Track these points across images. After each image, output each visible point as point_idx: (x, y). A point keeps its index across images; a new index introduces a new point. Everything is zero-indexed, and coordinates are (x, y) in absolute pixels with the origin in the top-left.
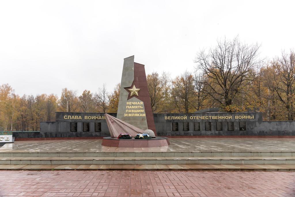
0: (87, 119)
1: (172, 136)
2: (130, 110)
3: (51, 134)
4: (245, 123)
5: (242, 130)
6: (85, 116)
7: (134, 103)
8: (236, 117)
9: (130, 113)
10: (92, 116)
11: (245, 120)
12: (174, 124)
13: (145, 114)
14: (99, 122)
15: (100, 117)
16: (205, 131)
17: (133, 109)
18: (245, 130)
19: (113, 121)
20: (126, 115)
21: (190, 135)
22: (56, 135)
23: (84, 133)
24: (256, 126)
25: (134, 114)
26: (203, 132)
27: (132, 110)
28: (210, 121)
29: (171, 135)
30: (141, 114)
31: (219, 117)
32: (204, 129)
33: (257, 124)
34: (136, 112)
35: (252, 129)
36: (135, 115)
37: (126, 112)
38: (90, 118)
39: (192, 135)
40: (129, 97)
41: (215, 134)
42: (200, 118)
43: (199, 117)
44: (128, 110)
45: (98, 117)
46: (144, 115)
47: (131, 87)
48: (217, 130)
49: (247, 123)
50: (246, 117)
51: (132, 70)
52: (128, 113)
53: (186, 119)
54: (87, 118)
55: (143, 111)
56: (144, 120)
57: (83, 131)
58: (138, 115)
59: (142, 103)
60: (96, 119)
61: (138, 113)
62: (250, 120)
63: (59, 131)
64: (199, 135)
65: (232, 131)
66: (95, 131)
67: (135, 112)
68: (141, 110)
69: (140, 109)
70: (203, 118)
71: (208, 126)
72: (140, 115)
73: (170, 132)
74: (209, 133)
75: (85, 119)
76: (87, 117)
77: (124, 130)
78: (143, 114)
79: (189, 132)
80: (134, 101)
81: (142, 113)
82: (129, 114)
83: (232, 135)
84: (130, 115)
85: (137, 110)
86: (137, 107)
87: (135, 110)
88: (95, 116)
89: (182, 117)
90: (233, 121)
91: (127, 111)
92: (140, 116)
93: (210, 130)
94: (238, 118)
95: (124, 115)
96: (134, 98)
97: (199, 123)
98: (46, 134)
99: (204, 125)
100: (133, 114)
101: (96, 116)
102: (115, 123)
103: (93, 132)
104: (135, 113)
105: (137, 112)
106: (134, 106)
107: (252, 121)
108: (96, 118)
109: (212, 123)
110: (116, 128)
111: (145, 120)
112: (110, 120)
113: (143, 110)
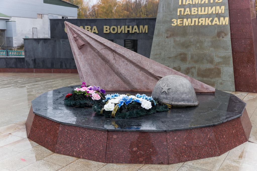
0: (108, 32)
2: (188, 9)
3: (43, 61)
6: (105, 27)
9: (188, 17)
10: (119, 27)
13: (227, 19)
14: (133, 38)
15: (136, 27)
17: (195, 6)
19: (82, 43)
20: (176, 22)
22: (52, 64)
25: (197, 20)
27: (193, 9)
30: (216, 19)
34: (203, 13)
36: (199, 22)
37: (178, 14)
38: (114, 29)
44: (183, 10)
45: (131, 27)
46: (226, 21)
52: (182, 17)
54: (107, 29)
55: (223, 9)
56: (223, 34)
58: (208, 22)
60: (126, 32)
61: (208, 16)
63: (57, 56)
67: (200, 13)
68: (218, 7)
69: (214, 4)
72: (212, 21)
75: (105, 32)
76: (108, 27)
77: (114, 71)
78: (222, 19)
81: (219, 16)
82: (185, 20)
84: (186, 22)
85: (207, 8)
87: (200, 9)
88: (125, 25)
91: (180, 11)
92: (213, 24)
95: (172, 22)
100: (193, 20)
101: (126, 27)
102: (89, 49)
104: (199, 17)
105: (206, 13)
108: (127, 29)
110: (90, 65)
111: (226, 35)
112: (76, 40)
113: (223, 7)
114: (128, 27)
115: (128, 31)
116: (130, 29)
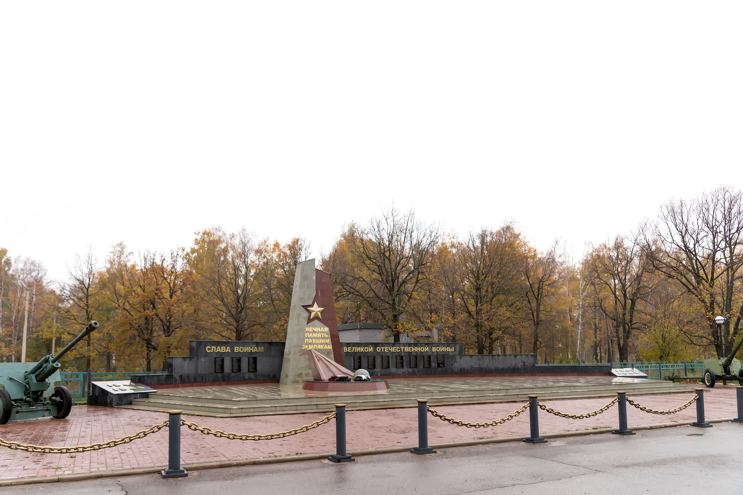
0: (238, 351)
2: (310, 340)
3: (188, 377)
4: (444, 358)
5: (440, 367)
6: (235, 347)
7: (317, 329)
8: (433, 349)
9: (311, 344)
10: (245, 347)
11: (444, 353)
12: (356, 358)
13: (331, 346)
14: (254, 356)
15: (256, 348)
16: (395, 369)
17: (314, 338)
18: (444, 367)
19: (319, 358)
20: (305, 347)
21: (377, 375)
22: (195, 379)
23: (233, 375)
24: (456, 361)
25: (316, 346)
26: (393, 370)
27: (313, 340)
28: (403, 354)
30: (326, 346)
31: (413, 349)
32: (395, 365)
33: (458, 358)
34: (319, 342)
35: (452, 365)
37: (306, 342)
38: (242, 350)
39: (379, 374)
40: (310, 321)
41: (409, 372)
43: (388, 349)
44: (308, 340)
45: (253, 348)
47: (312, 306)
48: (410, 368)
49: (445, 357)
50: (445, 349)
51: (312, 279)
52: (308, 344)
53: (372, 351)
54: (237, 349)
55: (329, 341)
56: (329, 354)
57: (233, 372)
58: (322, 347)
59: (327, 329)
61: (322, 344)
62: (450, 353)
63: (199, 372)
64: (388, 375)
65: (429, 369)
66: (249, 372)
67: (317, 342)
68: (326, 340)
69: (324, 338)
70: (394, 349)
71: (399, 361)
72: (324, 347)
74: (401, 371)
75: (235, 351)
78: (328, 346)
79: (375, 370)
80: (316, 326)
81: (327, 344)
82: (310, 346)
83: (429, 374)
85: (321, 340)
86: (319, 335)
87: (317, 340)
88: (249, 346)
89: (367, 348)
90: (430, 354)
93: (402, 367)
94: (435, 351)
95: (303, 347)
96: (316, 321)
97: (388, 357)
98: (181, 377)
99: (394, 359)
100: (314, 346)
102: (321, 361)
103: (245, 373)
104: (317, 344)
105: (321, 342)
106: (316, 334)
107: (451, 354)
109: (404, 358)
110: (323, 369)
111: (331, 352)
114: (251, 348)
115: (251, 351)
116: (252, 349)
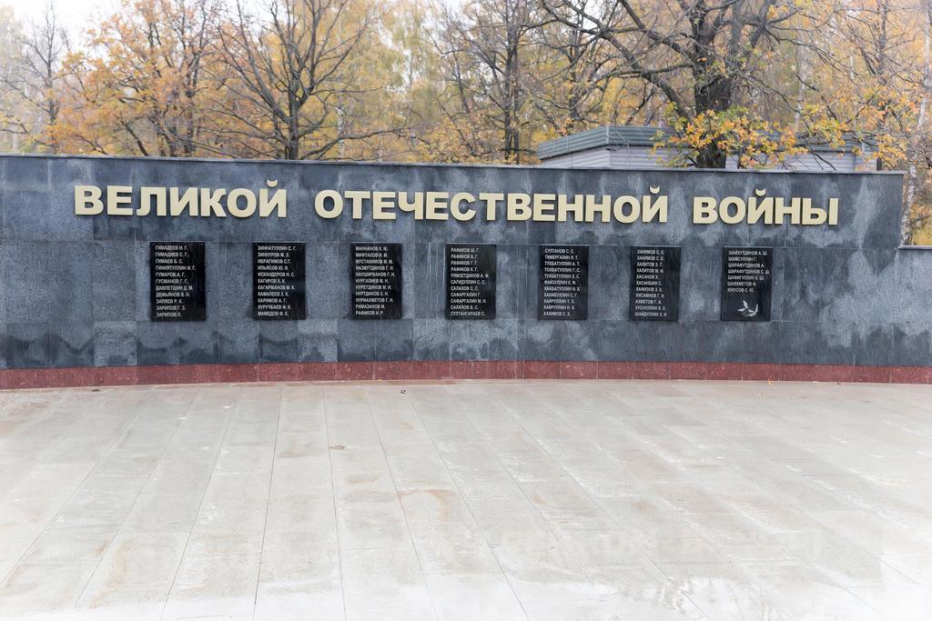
1: (143, 364)
4: (766, 260)
5: (743, 318)
8: (698, 210)
11: (770, 234)
12: (169, 255)
16: (441, 322)
18: (764, 314)
21: (317, 357)
26: (426, 328)
29: (133, 361)
31: (564, 206)
32: (439, 302)
33: (860, 266)
35: (819, 305)
39: (329, 353)
41: (529, 344)
42: (404, 206)
43: (395, 200)
48: (541, 317)
50: (782, 209)
53: (282, 213)
62: (806, 237)
70: (431, 205)
71: (467, 279)
73: (130, 326)
74: (474, 335)
79: (304, 327)
97: (395, 251)
99: (436, 268)
